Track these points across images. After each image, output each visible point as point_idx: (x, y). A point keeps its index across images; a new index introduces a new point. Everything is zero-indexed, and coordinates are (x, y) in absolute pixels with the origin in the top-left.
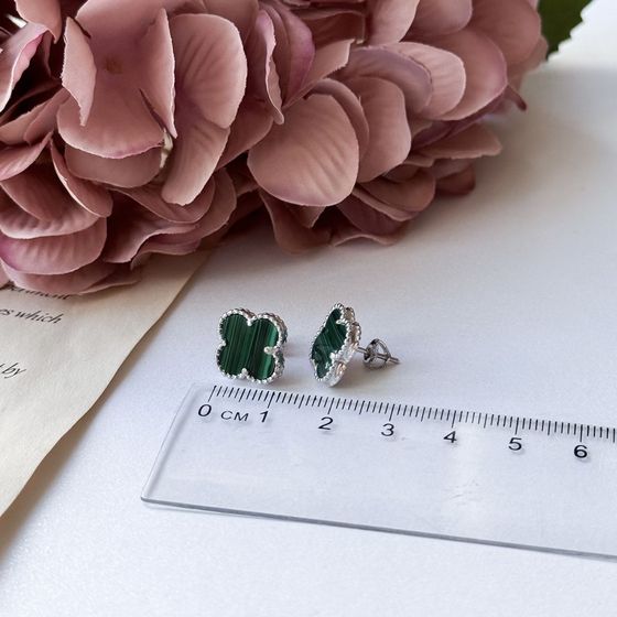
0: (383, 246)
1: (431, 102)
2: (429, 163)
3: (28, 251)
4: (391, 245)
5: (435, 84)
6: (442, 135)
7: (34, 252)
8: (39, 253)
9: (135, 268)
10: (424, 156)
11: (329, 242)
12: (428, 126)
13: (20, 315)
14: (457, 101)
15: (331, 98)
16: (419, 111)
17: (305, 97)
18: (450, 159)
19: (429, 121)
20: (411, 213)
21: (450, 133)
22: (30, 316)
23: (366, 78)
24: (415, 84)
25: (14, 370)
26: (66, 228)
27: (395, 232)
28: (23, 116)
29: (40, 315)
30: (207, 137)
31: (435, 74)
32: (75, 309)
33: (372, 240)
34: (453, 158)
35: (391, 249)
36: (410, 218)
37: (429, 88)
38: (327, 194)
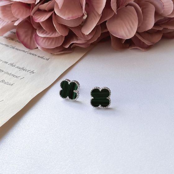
0: (143, 51)
1: (163, 12)
2: (161, 29)
3: (43, 40)
4: (146, 51)
5: (165, 7)
6: (167, 21)
7: (44, 41)
8: (46, 41)
9: (72, 48)
10: (160, 26)
11: (128, 48)
12: (162, 18)
13: (39, 57)
14: (171, 13)
15: (133, 7)
16: (160, 13)
17: (126, 6)
18: (168, 29)
19: (163, 16)
20: (153, 43)
21: (169, 21)
22: (41, 57)
23: (145, 2)
24: (159, 6)
25: (33, 72)
26: (53, 36)
27: (147, 48)
28: (46, 3)
29: (44, 57)
30: (95, 15)
31: (164, 4)
32: (53, 57)
33: (139, 49)
34: (169, 28)
35: (145, 52)
36: (152, 44)
37: (163, 8)
38: (127, 36)
